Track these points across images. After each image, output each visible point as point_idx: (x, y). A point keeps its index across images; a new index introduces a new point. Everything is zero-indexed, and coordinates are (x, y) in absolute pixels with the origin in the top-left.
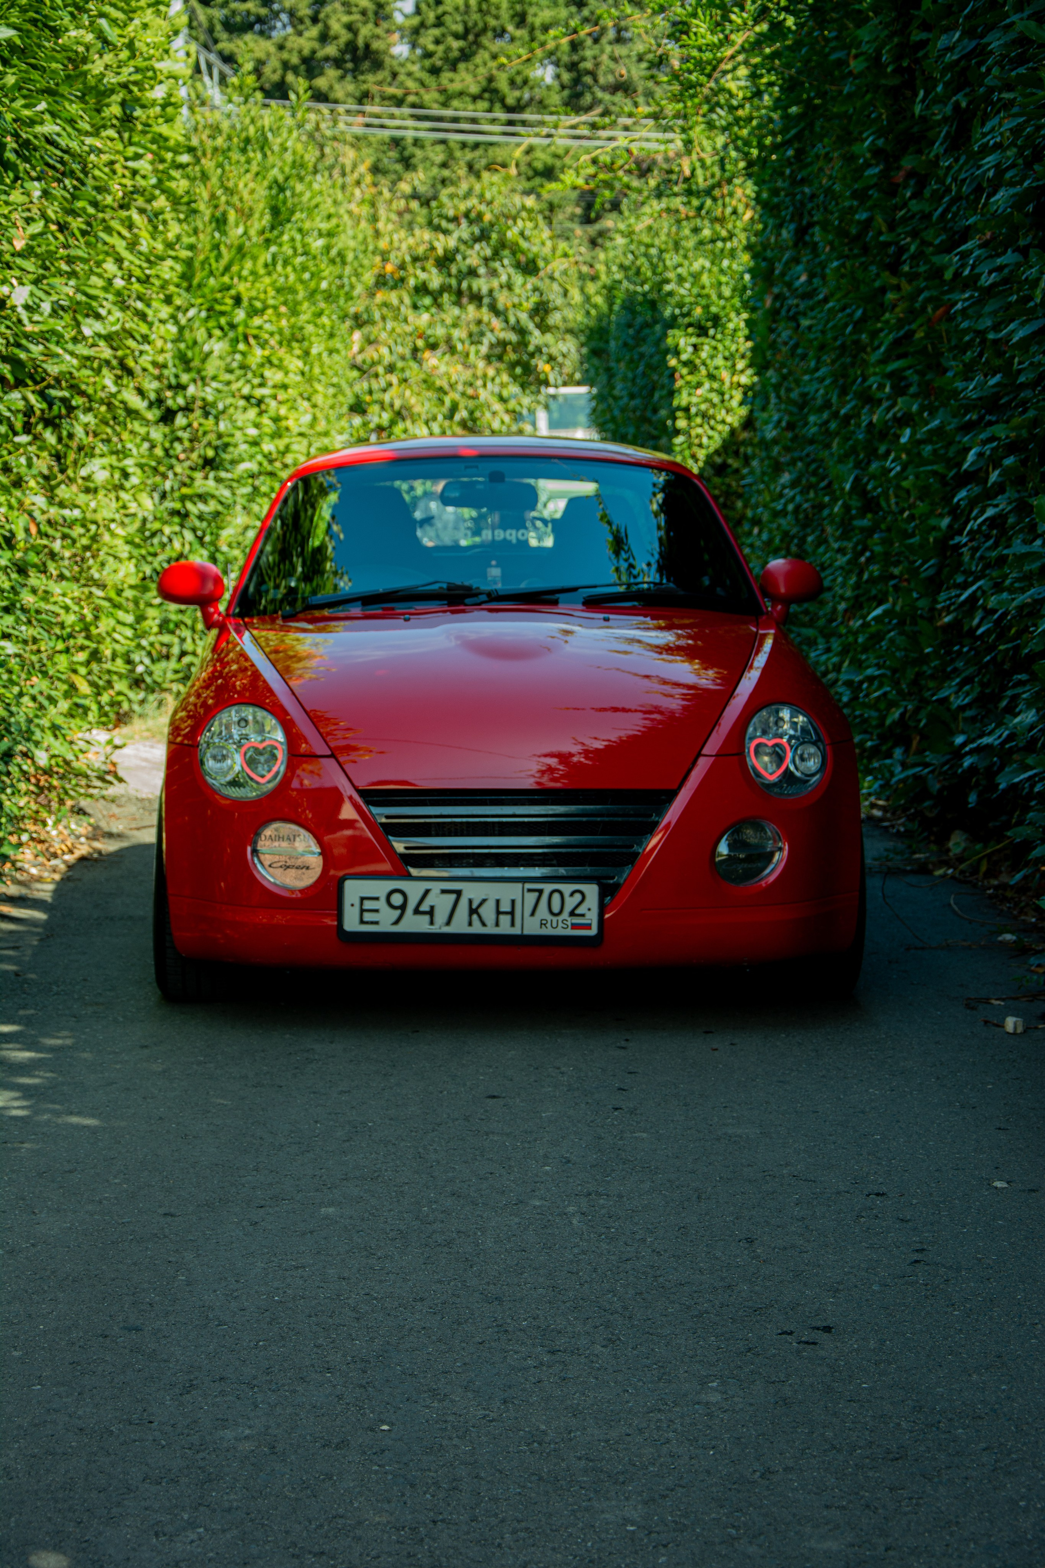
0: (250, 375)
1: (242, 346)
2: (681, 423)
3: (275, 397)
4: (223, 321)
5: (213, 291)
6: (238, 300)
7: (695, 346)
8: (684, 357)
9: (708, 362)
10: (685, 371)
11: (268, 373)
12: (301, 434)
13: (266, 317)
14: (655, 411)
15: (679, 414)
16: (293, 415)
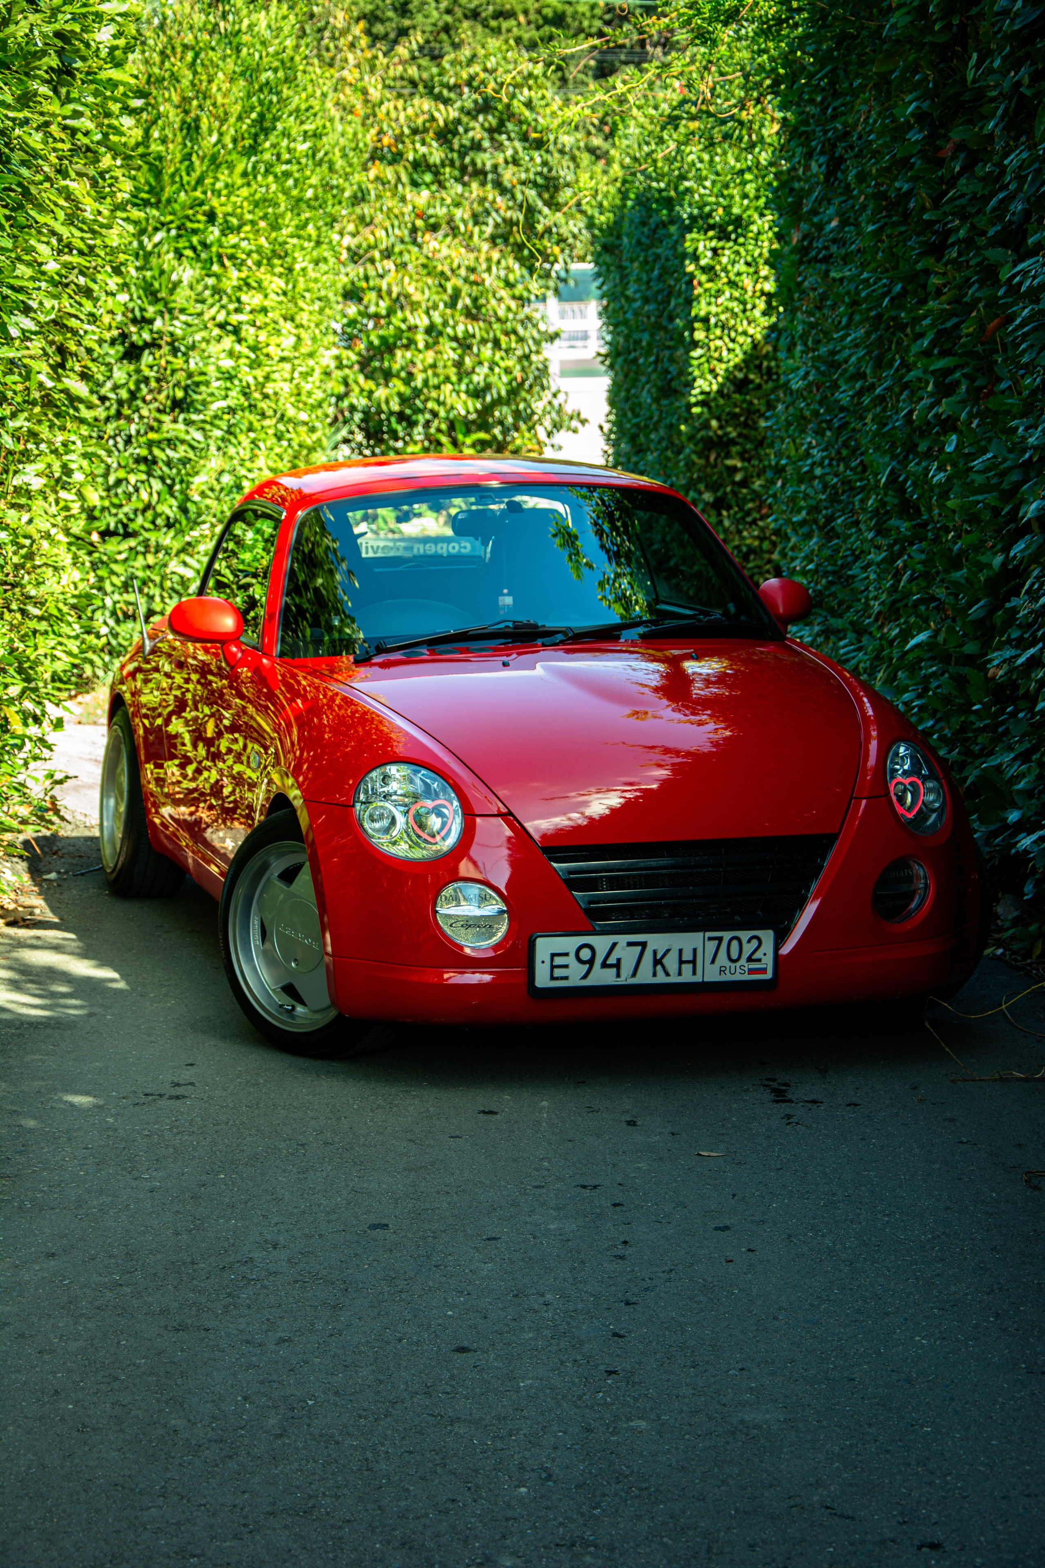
0: (225, 300)
1: (216, 268)
2: (699, 335)
3: (254, 324)
4: (195, 240)
5: (183, 208)
6: (211, 217)
7: (715, 251)
8: (703, 262)
9: (729, 267)
10: (704, 278)
11: (244, 298)
12: (283, 359)
13: (242, 235)
14: (671, 319)
15: (697, 325)
16: (274, 340)
